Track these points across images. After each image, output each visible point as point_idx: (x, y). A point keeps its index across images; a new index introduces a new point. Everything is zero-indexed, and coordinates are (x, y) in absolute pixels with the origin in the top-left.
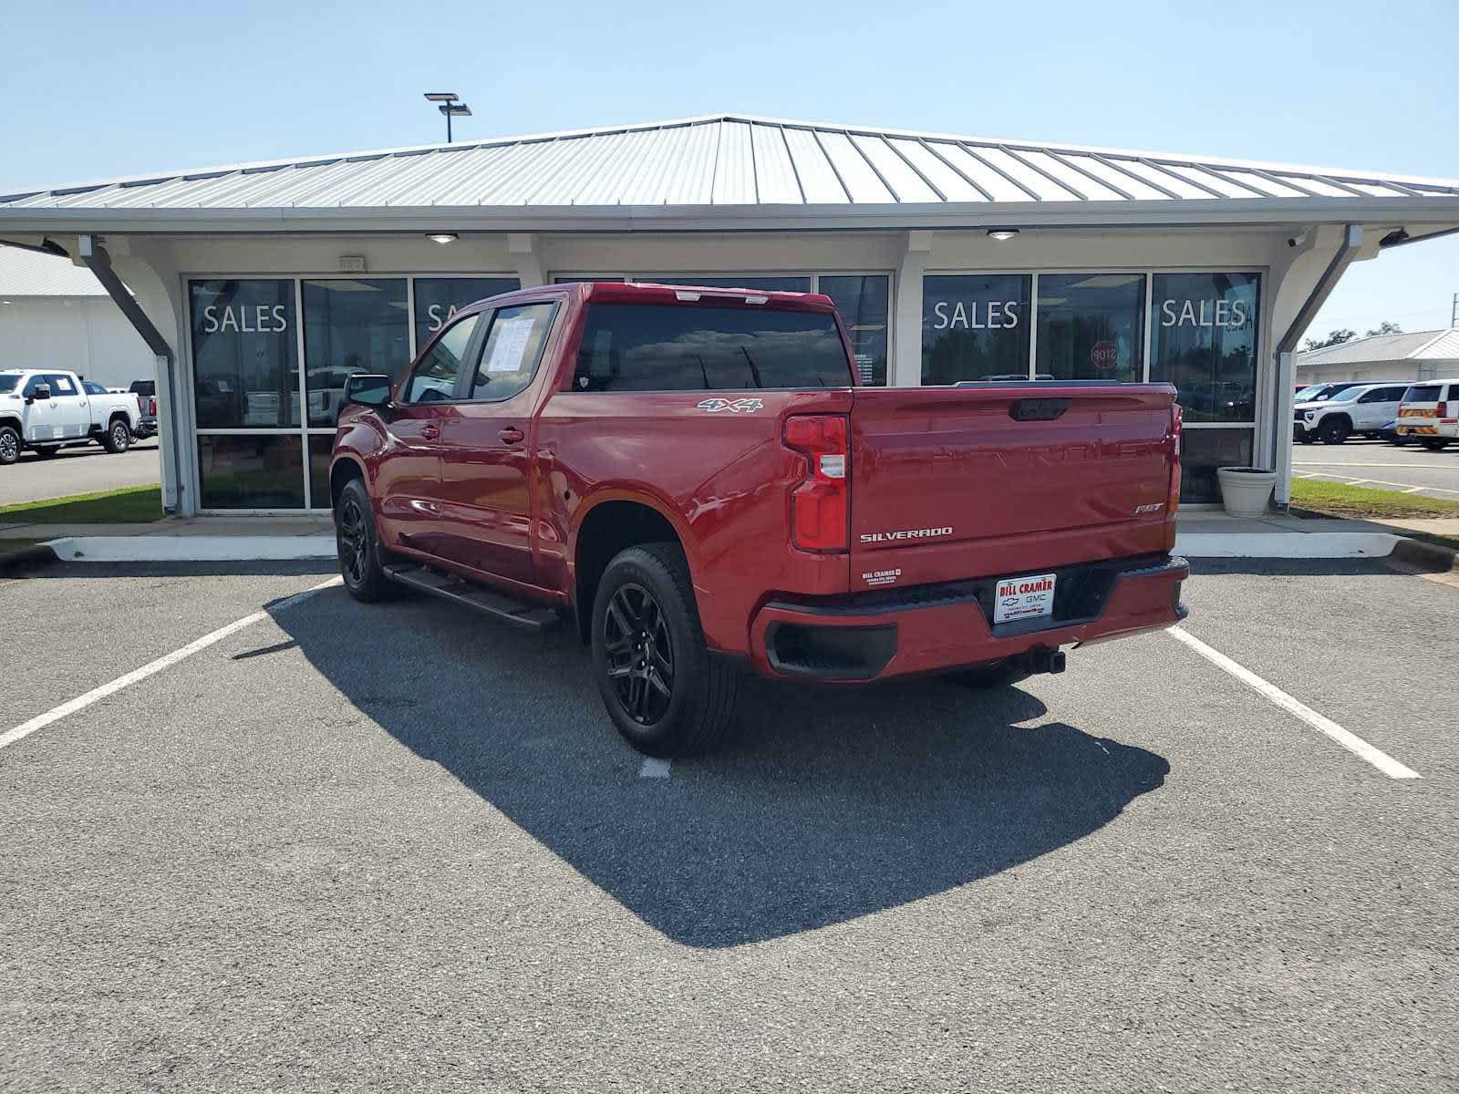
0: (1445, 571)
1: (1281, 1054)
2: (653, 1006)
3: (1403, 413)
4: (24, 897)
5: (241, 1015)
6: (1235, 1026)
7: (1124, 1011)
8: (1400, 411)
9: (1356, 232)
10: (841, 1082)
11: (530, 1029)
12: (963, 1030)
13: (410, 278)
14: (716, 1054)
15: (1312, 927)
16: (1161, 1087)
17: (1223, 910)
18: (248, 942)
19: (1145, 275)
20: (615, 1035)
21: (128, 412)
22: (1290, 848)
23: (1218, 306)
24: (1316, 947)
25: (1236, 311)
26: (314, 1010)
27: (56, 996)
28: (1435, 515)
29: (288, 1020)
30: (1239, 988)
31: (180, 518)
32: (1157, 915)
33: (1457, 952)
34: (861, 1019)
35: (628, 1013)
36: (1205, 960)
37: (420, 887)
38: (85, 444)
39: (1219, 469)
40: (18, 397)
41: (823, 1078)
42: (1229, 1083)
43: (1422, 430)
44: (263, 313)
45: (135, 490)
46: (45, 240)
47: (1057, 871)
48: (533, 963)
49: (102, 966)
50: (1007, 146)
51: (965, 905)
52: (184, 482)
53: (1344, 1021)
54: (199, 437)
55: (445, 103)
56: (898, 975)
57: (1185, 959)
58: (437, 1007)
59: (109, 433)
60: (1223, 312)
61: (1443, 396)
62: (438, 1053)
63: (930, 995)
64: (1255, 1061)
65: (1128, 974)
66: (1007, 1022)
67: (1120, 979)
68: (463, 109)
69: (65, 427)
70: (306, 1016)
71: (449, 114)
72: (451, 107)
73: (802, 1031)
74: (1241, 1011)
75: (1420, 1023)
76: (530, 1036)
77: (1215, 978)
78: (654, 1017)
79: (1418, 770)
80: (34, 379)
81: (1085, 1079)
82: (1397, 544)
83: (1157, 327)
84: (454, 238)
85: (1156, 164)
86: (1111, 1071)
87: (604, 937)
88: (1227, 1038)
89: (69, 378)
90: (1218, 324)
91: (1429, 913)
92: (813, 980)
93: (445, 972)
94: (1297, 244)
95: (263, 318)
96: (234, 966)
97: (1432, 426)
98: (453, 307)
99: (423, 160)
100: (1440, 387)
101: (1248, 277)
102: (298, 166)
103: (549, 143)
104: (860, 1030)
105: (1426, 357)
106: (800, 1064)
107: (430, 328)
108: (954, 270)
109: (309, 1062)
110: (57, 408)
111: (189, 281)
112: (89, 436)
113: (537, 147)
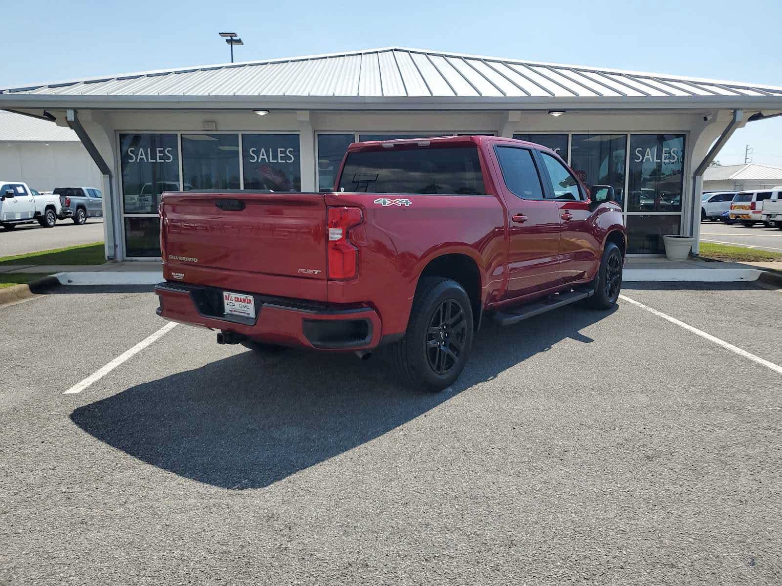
2: (508, 497)
3: (733, 208)
5: (308, 504)
7: (735, 496)
8: (731, 207)
9: (740, 114)
11: (455, 509)
12: (663, 506)
13: (240, 134)
14: (551, 518)
17: (760, 450)
19: (627, 135)
20: (497, 511)
21: (55, 205)
23: (664, 152)
25: (672, 154)
26: (343, 502)
28: (772, 260)
29: (332, 506)
31: (116, 262)
32: (728, 453)
34: (612, 501)
35: (497, 500)
36: (762, 473)
38: (32, 223)
39: (665, 236)
43: (743, 216)
44: (160, 152)
45: (76, 247)
46: (44, 112)
47: (669, 433)
50: (551, 67)
51: (633, 449)
52: (118, 242)
54: (125, 218)
55: (229, 38)
56: (618, 481)
57: (752, 473)
58: (402, 499)
59: (45, 216)
60: (665, 155)
61: (754, 198)
62: (416, 520)
63: (639, 490)
65: (729, 480)
66: (682, 501)
67: (726, 482)
68: (239, 41)
69: (21, 213)
70: (340, 505)
71: (232, 44)
72: (232, 40)
73: (586, 507)
76: (456, 512)
77: (770, 481)
78: (511, 502)
80: (5, 187)
82: (760, 276)
84: (267, 112)
85: (631, 77)
87: (465, 467)
89: (23, 186)
90: (663, 160)
92: (578, 484)
93: (396, 483)
94: (708, 120)
95: (160, 155)
97: (748, 214)
98: (263, 150)
99: (240, 71)
100: (752, 194)
101: (677, 136)
102: (176, 73)
103: (305, 61)
104: (614, 506)
105: (739, 178)
106: (594, 522)
107: (251, 161)
108: (529, 131)
109: (356, 525)
110: (17, 203)
111: (120, 134)
112: (34, 218)
113: (300, 64)
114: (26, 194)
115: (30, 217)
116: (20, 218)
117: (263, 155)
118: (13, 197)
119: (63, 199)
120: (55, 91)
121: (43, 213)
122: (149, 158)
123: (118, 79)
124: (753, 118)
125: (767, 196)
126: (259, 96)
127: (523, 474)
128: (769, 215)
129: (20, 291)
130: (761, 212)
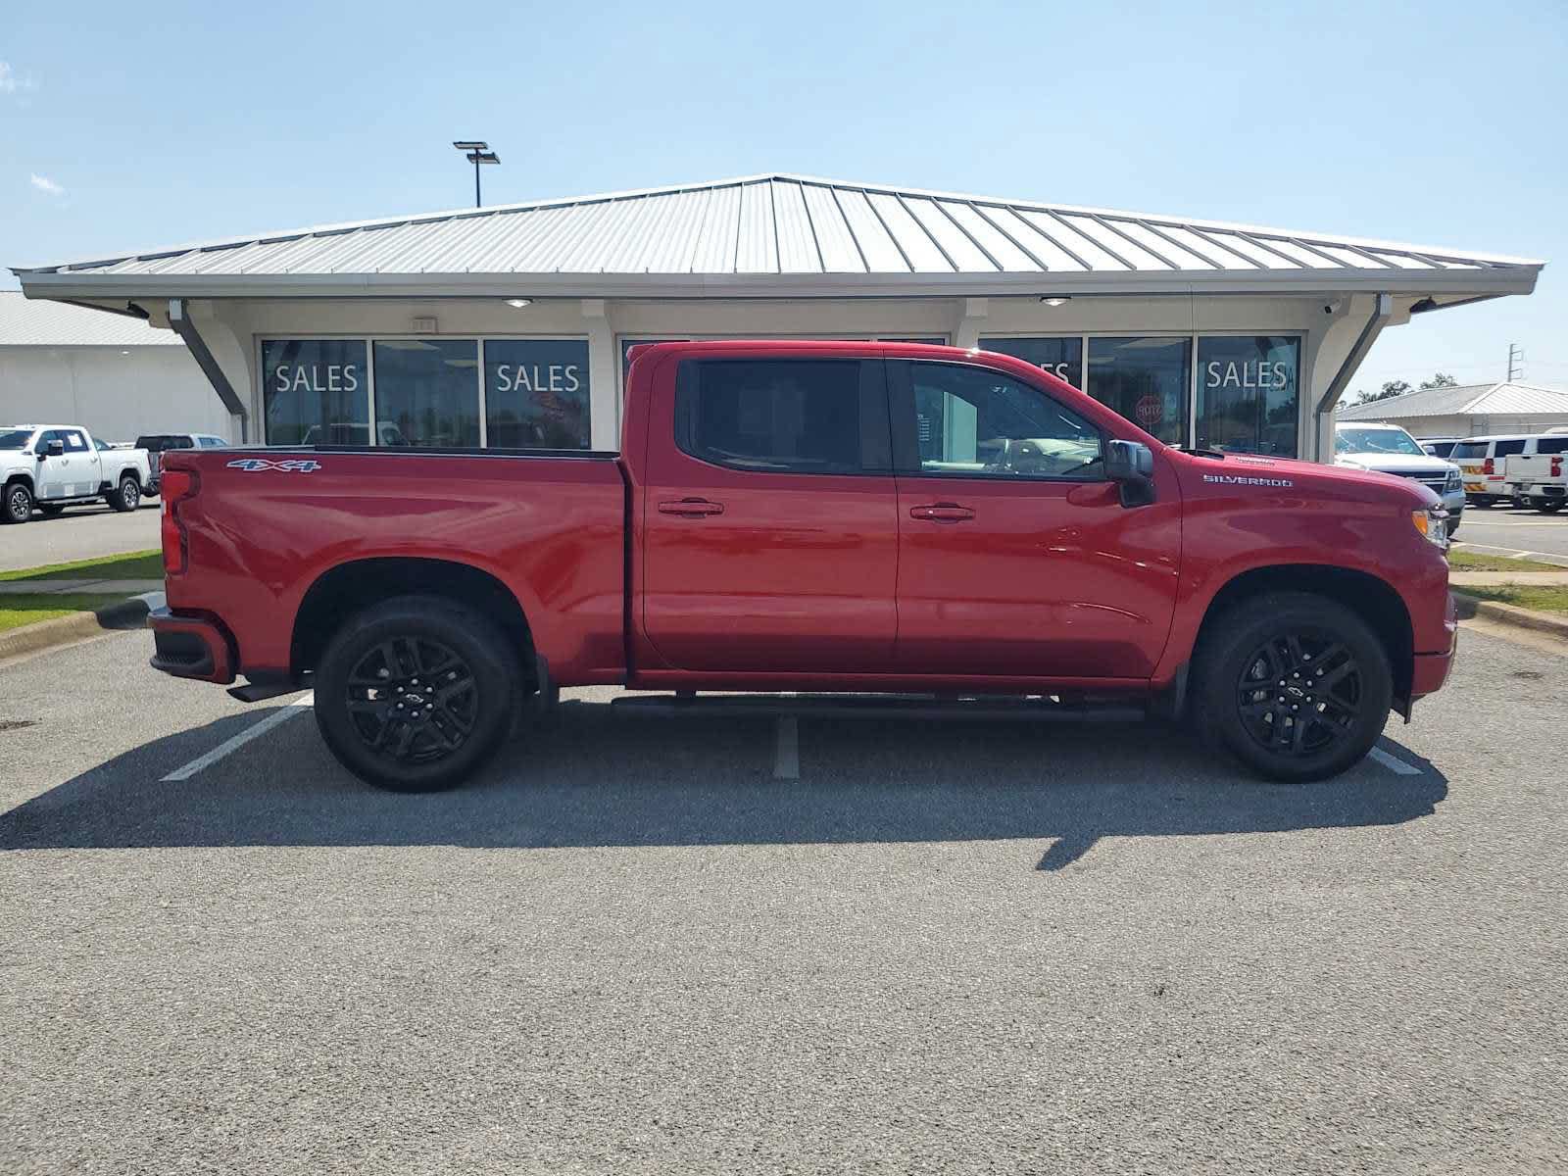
9: (1386, 301)
13: (480, 340)
19: (1191, 338)
21: (139, 469)
23: (1261, 369)
24: (1327, 879)
25: (1277, 372)
30: (1268, 903)
38: (94, 502)
40: (30, 454)
43: (1470, 487)
44: (335, 372)
46: (130, 304)
50: (1055, 211)
53: (1343, 919)
55: (473, 152)
59: (120, 490)
60: (1264, 374)
61: (1491, 452)
68: (492, 157)
69: (76, 484)
71: (477, 163)
72: (479, 155)
77: (1250, 898)
80: (46, 435)
83: (1202, 390)
84: (529, 302)
85: (1200, 231)
88: (1258, 929)
89: (79, 433)
90: (1261, 385)
94: (1333, 310)
95: (334, 378)
97: (1479, 483)
98: (522, 369)
99: (486, 223)
100: (1487, 443)
101: (1290, 340)
102: (365, 229)
103: (605, 204)
105: (1478, 412)
107: (500, 388)
108: (1008, 333)
110: (68, 465)
111: (263, 341)
112: (98, 494)
113: (595, 209)
114: (85, 448)
115: (92, 492)
116: (72, 494)
117: (522, 378)
118: (61, 454)
119: (155, 456)
120: (149, 267)
121: (116, 485)
122: (315, 385)
123: (261, 242)
124: (1418, 308)
125: (1516, 447)
126: (513, 274)
128: (1518, 485)
129: (81, 624)
130: (1503, 478)
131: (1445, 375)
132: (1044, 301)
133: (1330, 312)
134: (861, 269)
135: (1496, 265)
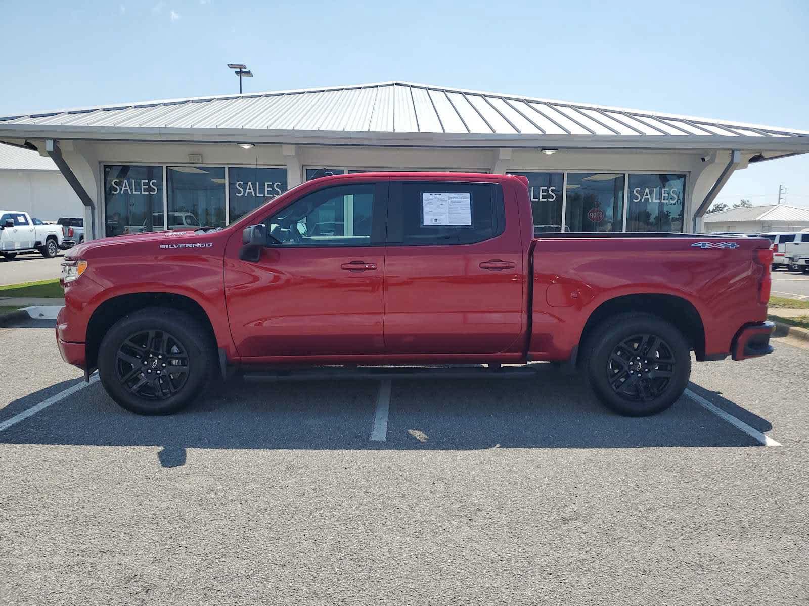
0: (785, 336)
1: (723, 587)
2: (395, 560)
4: (49, 501)
5: (179, 564)
6: (699, 573)
7: (641, 565)
9: (737, 155)
10: (499, 600)
11: (333, 572)
12: (559, 574)
13: (227, 167)
14: (433, 585)
15: (733, 523)
16: (664, 604)
17: (687, 514)
18: (175, 526)
19: (624, 175)
20: (378, 576)
21: (57, 236)
22: (718, 482)
23: (663, 192)
24: (736, 533)
25: (672, 194)
26: (217, 561)
27: (78, 553)
28: (776, 306)
29: (204, 566)
30: (699, 554)
32: (652, 516)
33: (808, 536)
34: (505, 568)
35: (383, 564)
36: (680, 539)
37: (262, 498)
38: (32, 253)
41: (490, 598)
42: (699, 602)
44: (145, 184)
46: (26, 142)
47: (598, 492)
48: (329, 538)
49: (99, 537)
50: (550, 103)
51: (551, 510)
53: (754, 571)
55: (239, 70)
56: (521, 546)
57: (669, 539)
58: (282, 560)
59: (46, 246)
60: (665, 195)
61: (777, 241)
62: (287, 584)
63: (539, 556)
64: (711, 590)
65: (641, 546)
66: (581, 570)
67: (637, 549)
68: (248, 73)
69: (21, 243)
70: (213, 565)
71: (241, 76)
72: (242, 72)
73: (475, 574)
74: (700, 565)
75: (792, 572)
76: (333, 576)
77: (685, 549)
78: (397, 566)
79: (780, 442)
80: (5, 216)
81: (625, 599)
83: (630, 204)
84: (252, 146)
85: (630, 115)
86: (637, 596)
87: (365, 525)
88: (695, 579)
89: (24, 216)
90: (663, 201)
91: (792, 516)
92: (477, 548)
93: (283, 542)
94: (706, 160)
96: (170, 538)
98: (250, 184)
99: (233, 103)
100: (774, 236)
101: (679, 177)
102: (164, 104)
103: (302, 95)
104: (505, 573)
105: (766, 220)
106: (477, 591)
107: (237, 194)
108: (523, 169)
109: (219, 588)
110: (17, 233)
111: (104, 166)
112: (34, 248)
113: (295, 97)
114: (27, 223)
115: (30, 247)
116: (19, 248)
117: (250, 189)
118: (13, 226)
119: (66, 229)
120: (35, 122)
121: (44, 244)
122: (134, 191)
123: (104, 110)
124: (753, 159)
125: (791, 238)
126: (242, 129)
127: (422, 535)
128: (791, 259)
130: (783, 255)
131: (745, 200)
132: (543, 151)
133: (705, 160)
134: (440, 131)
135: (800, 136)
